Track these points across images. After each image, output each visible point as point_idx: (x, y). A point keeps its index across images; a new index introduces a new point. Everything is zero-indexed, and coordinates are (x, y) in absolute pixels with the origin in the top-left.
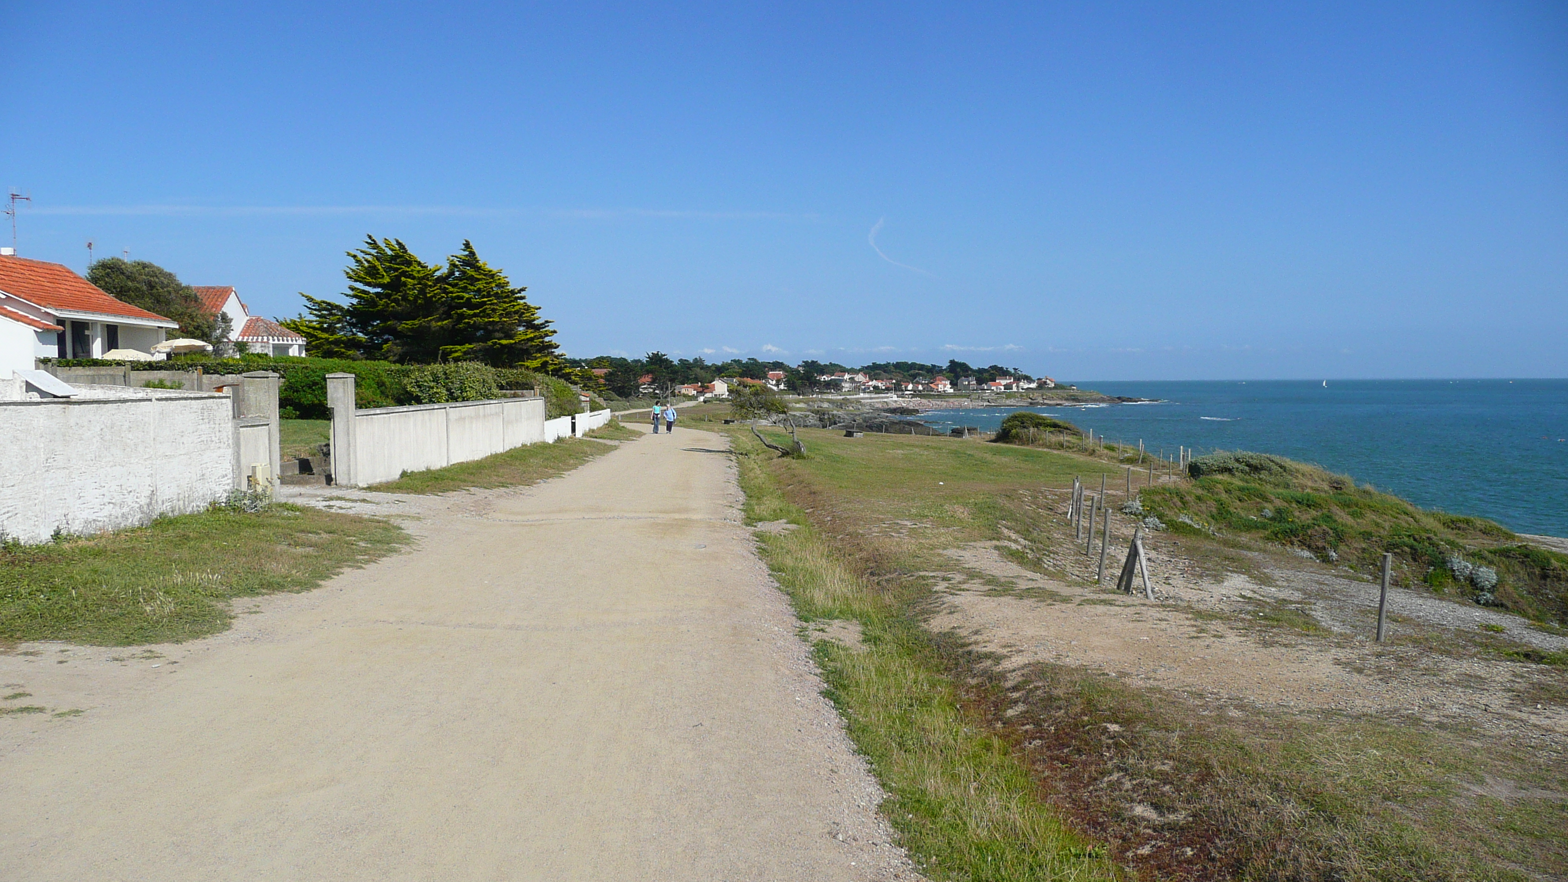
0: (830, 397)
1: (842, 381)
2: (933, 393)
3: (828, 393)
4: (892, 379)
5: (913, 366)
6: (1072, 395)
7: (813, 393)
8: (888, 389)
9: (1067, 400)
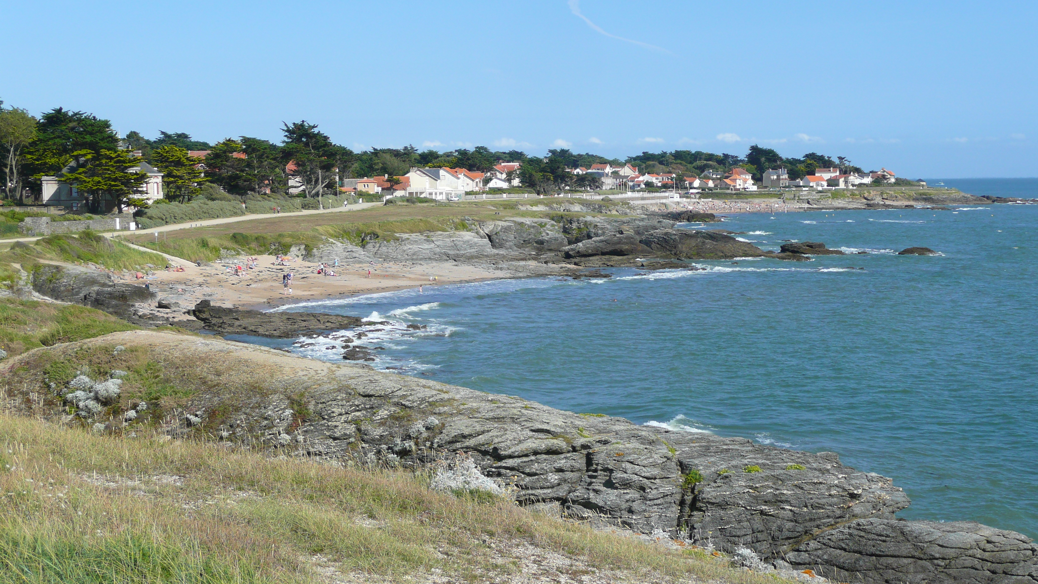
0: (585, 196)
1: (602, 175)
2: (729, 191)
3: (581, 192)
4: (670, 172)
5: (697, 156)
6: (924, 194)
7: (559, 191)
8: (665, 187)
9: (916, 199)
